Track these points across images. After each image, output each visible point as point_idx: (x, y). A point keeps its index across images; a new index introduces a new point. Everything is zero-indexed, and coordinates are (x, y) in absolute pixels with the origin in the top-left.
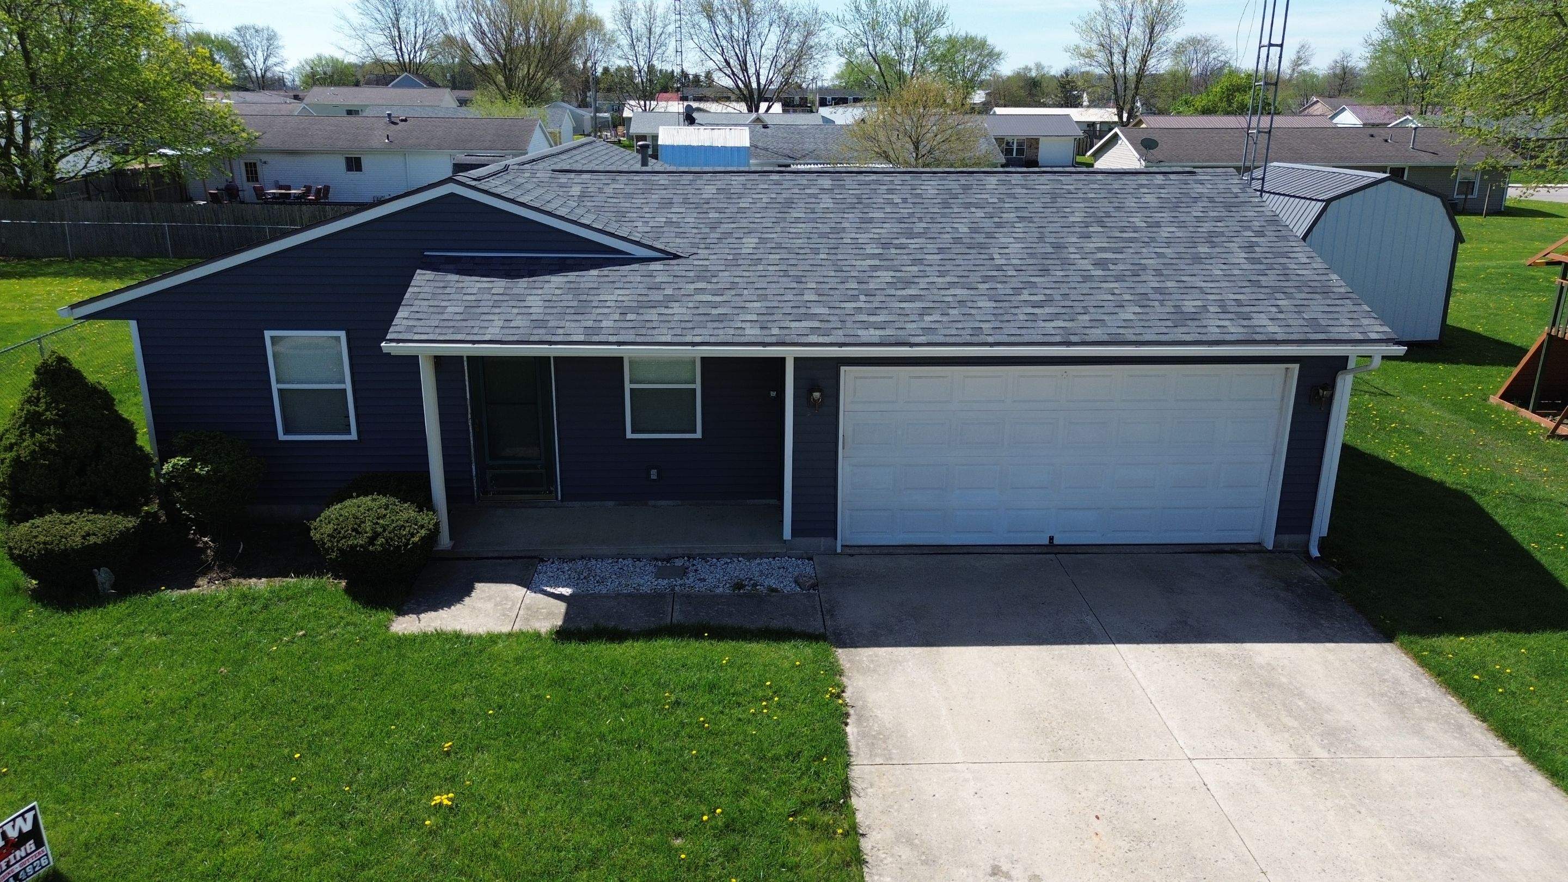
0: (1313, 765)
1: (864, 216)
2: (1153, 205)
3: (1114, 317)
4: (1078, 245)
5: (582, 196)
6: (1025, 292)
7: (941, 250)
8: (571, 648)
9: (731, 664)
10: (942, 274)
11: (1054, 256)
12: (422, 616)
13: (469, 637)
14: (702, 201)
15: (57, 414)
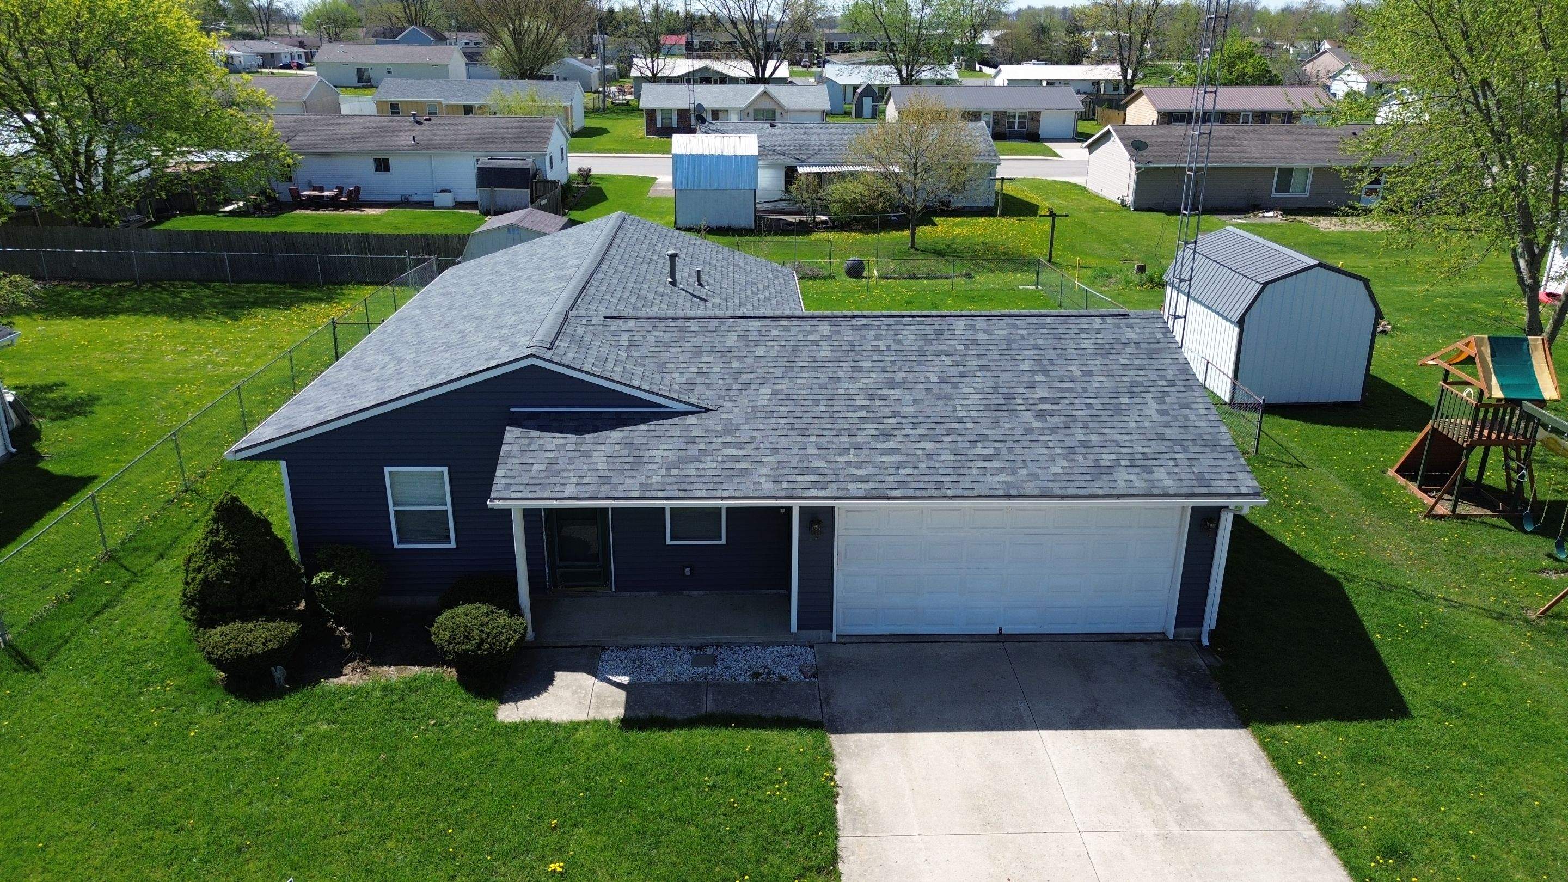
0: (1166, 836)
1: (856, 364)
2: (1089, 351)
3: (1046, 471)
4: (1025, 396)
5: (631, 345)
6: (979, 445)
7: (916, 401)
8: (633, 735)
9: (753, 750)
10: (915, 426)
11: (1004, 408)
12: (519, 703)
13: (556, 725)
14: (726, 349)
15: (234, 543)
